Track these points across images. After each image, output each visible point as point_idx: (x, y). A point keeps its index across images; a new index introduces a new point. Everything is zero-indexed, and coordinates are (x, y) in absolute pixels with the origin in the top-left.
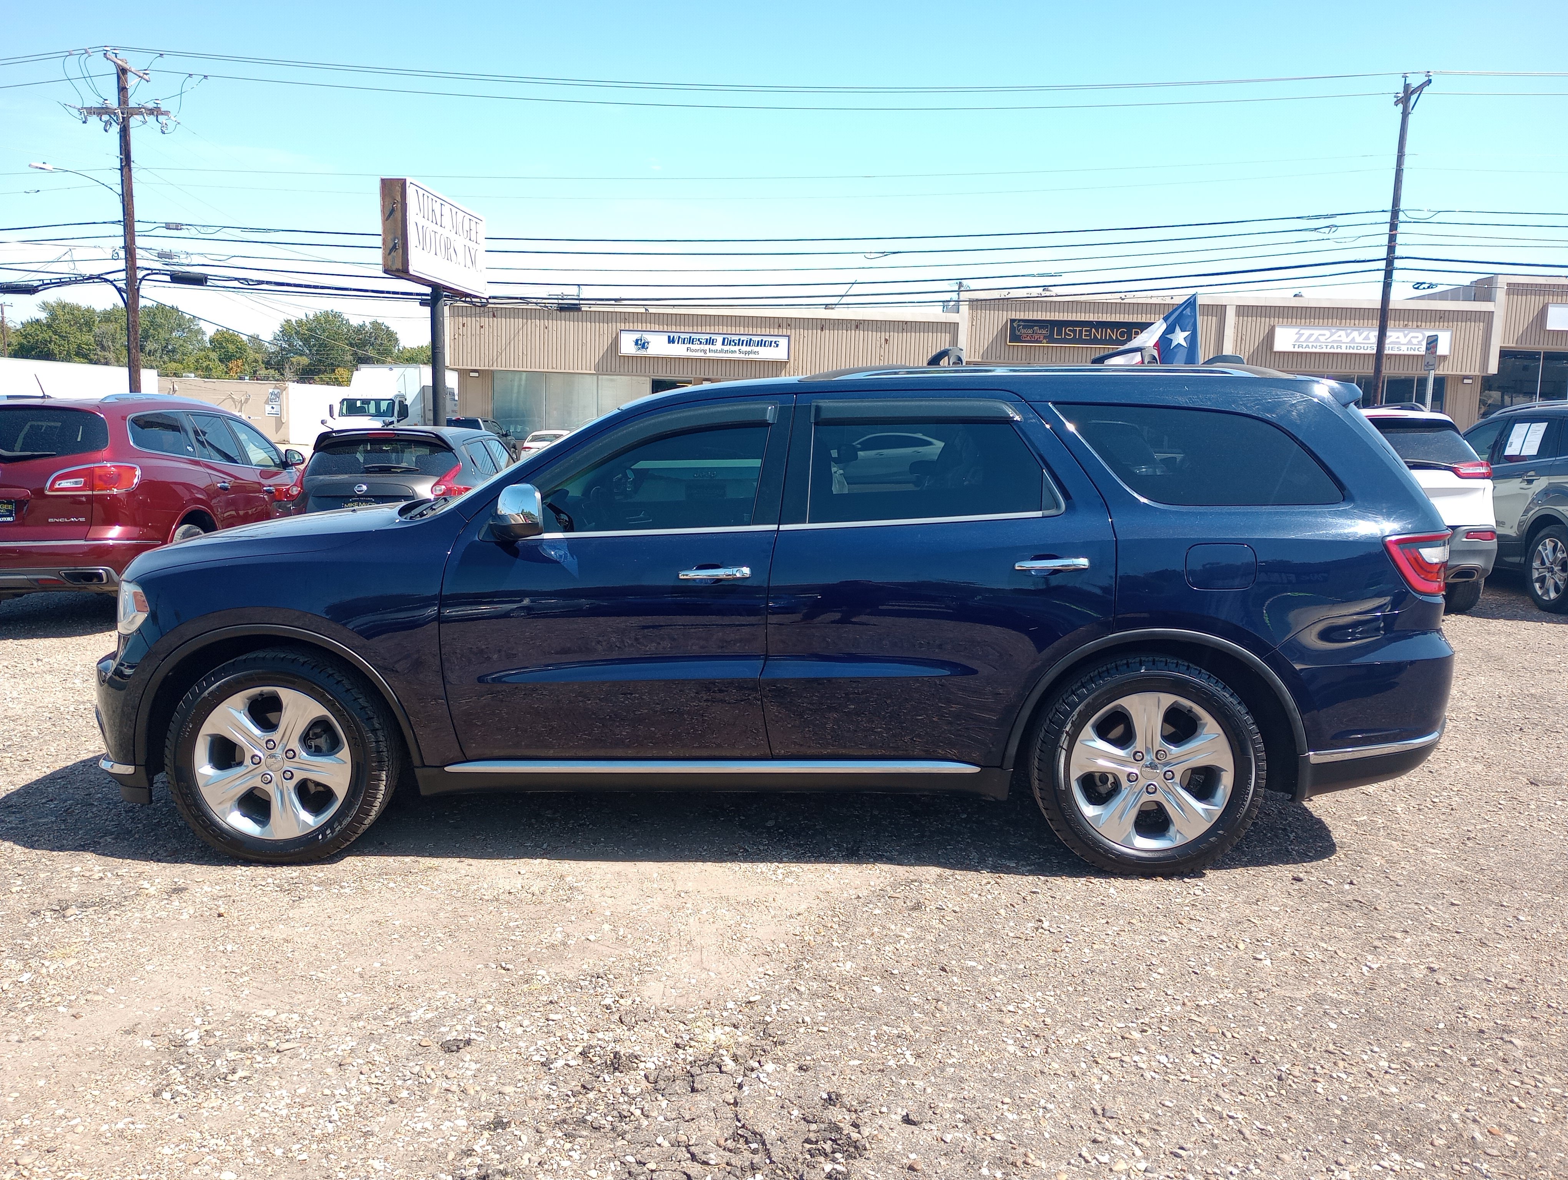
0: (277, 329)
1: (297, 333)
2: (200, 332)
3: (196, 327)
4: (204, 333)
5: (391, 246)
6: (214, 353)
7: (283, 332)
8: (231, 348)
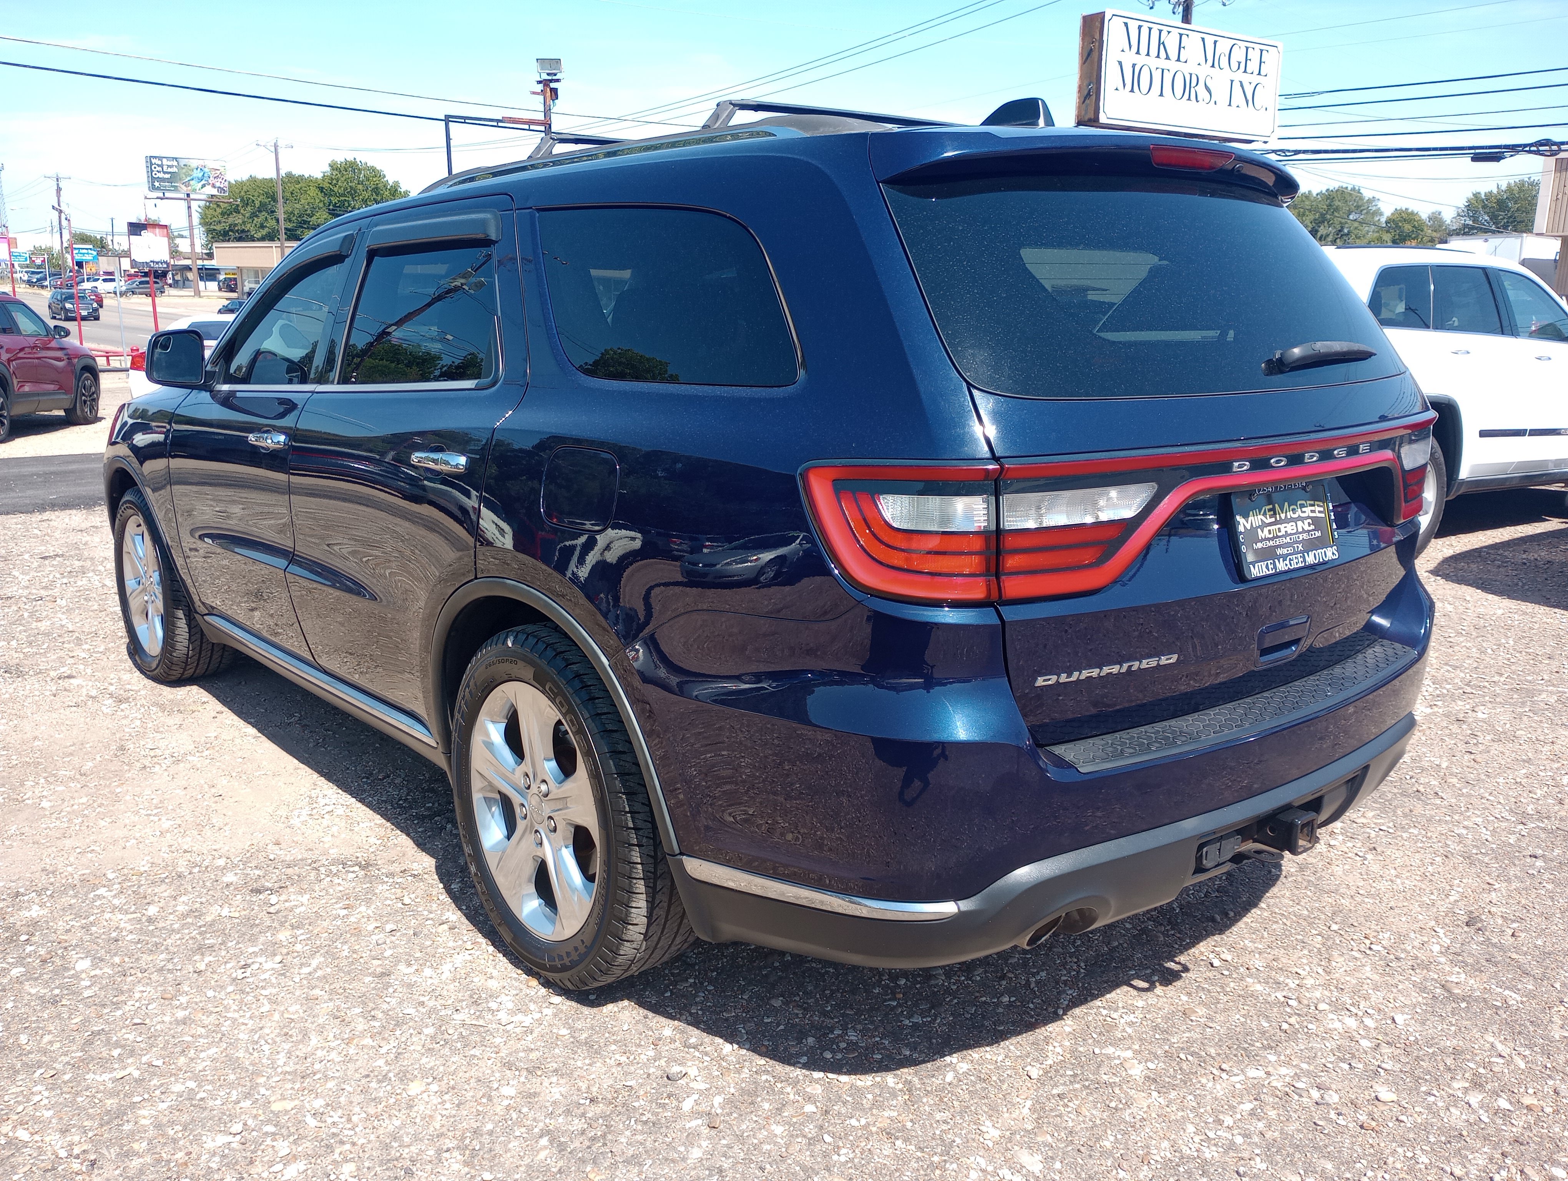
0: (1462, 203)
1: (1485, 207)
2: (1379, 213)
3: (1374, 208)
4: (1381, 214)
5: (1086, 92)
6: (1389, 235)
7: (1469, 207)
8: (1407, 227)
